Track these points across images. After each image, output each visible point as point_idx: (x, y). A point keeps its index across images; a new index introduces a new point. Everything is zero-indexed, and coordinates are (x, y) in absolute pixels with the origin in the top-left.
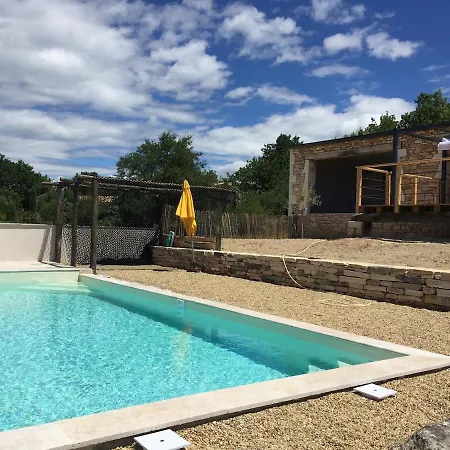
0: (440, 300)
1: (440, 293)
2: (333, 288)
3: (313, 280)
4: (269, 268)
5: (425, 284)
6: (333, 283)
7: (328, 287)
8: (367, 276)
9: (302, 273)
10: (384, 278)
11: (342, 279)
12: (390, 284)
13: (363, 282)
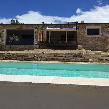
0: (86, 60)
1: (85, 58)
2: (53, 60)
3: (46, 59)
4: (27, 56)
5: (81, 57)
6: (53, 59)
7: (51, 60)
8: (64, 56)
9: (41, 57)
10: (70, 56)
11: (56, 57)
12: (72, 57)
13: (63, 58)
